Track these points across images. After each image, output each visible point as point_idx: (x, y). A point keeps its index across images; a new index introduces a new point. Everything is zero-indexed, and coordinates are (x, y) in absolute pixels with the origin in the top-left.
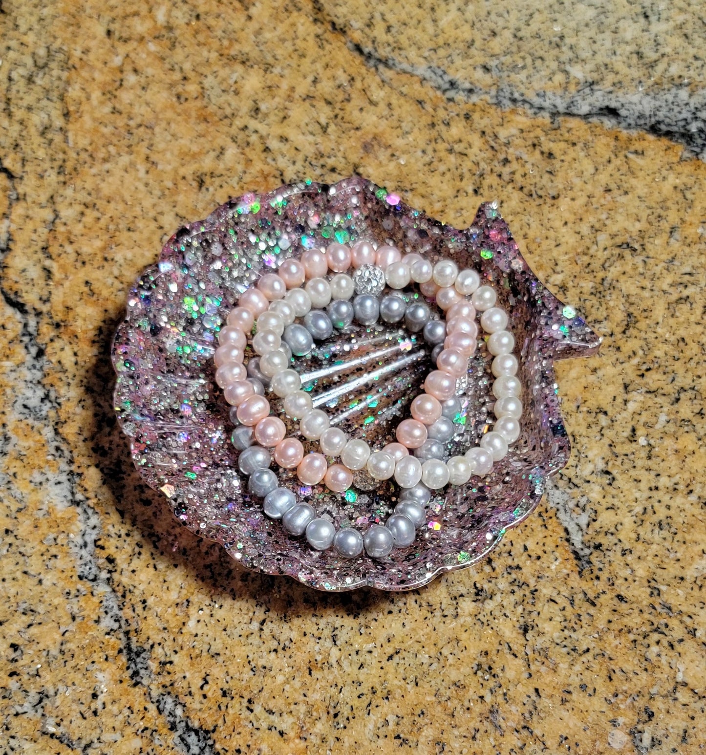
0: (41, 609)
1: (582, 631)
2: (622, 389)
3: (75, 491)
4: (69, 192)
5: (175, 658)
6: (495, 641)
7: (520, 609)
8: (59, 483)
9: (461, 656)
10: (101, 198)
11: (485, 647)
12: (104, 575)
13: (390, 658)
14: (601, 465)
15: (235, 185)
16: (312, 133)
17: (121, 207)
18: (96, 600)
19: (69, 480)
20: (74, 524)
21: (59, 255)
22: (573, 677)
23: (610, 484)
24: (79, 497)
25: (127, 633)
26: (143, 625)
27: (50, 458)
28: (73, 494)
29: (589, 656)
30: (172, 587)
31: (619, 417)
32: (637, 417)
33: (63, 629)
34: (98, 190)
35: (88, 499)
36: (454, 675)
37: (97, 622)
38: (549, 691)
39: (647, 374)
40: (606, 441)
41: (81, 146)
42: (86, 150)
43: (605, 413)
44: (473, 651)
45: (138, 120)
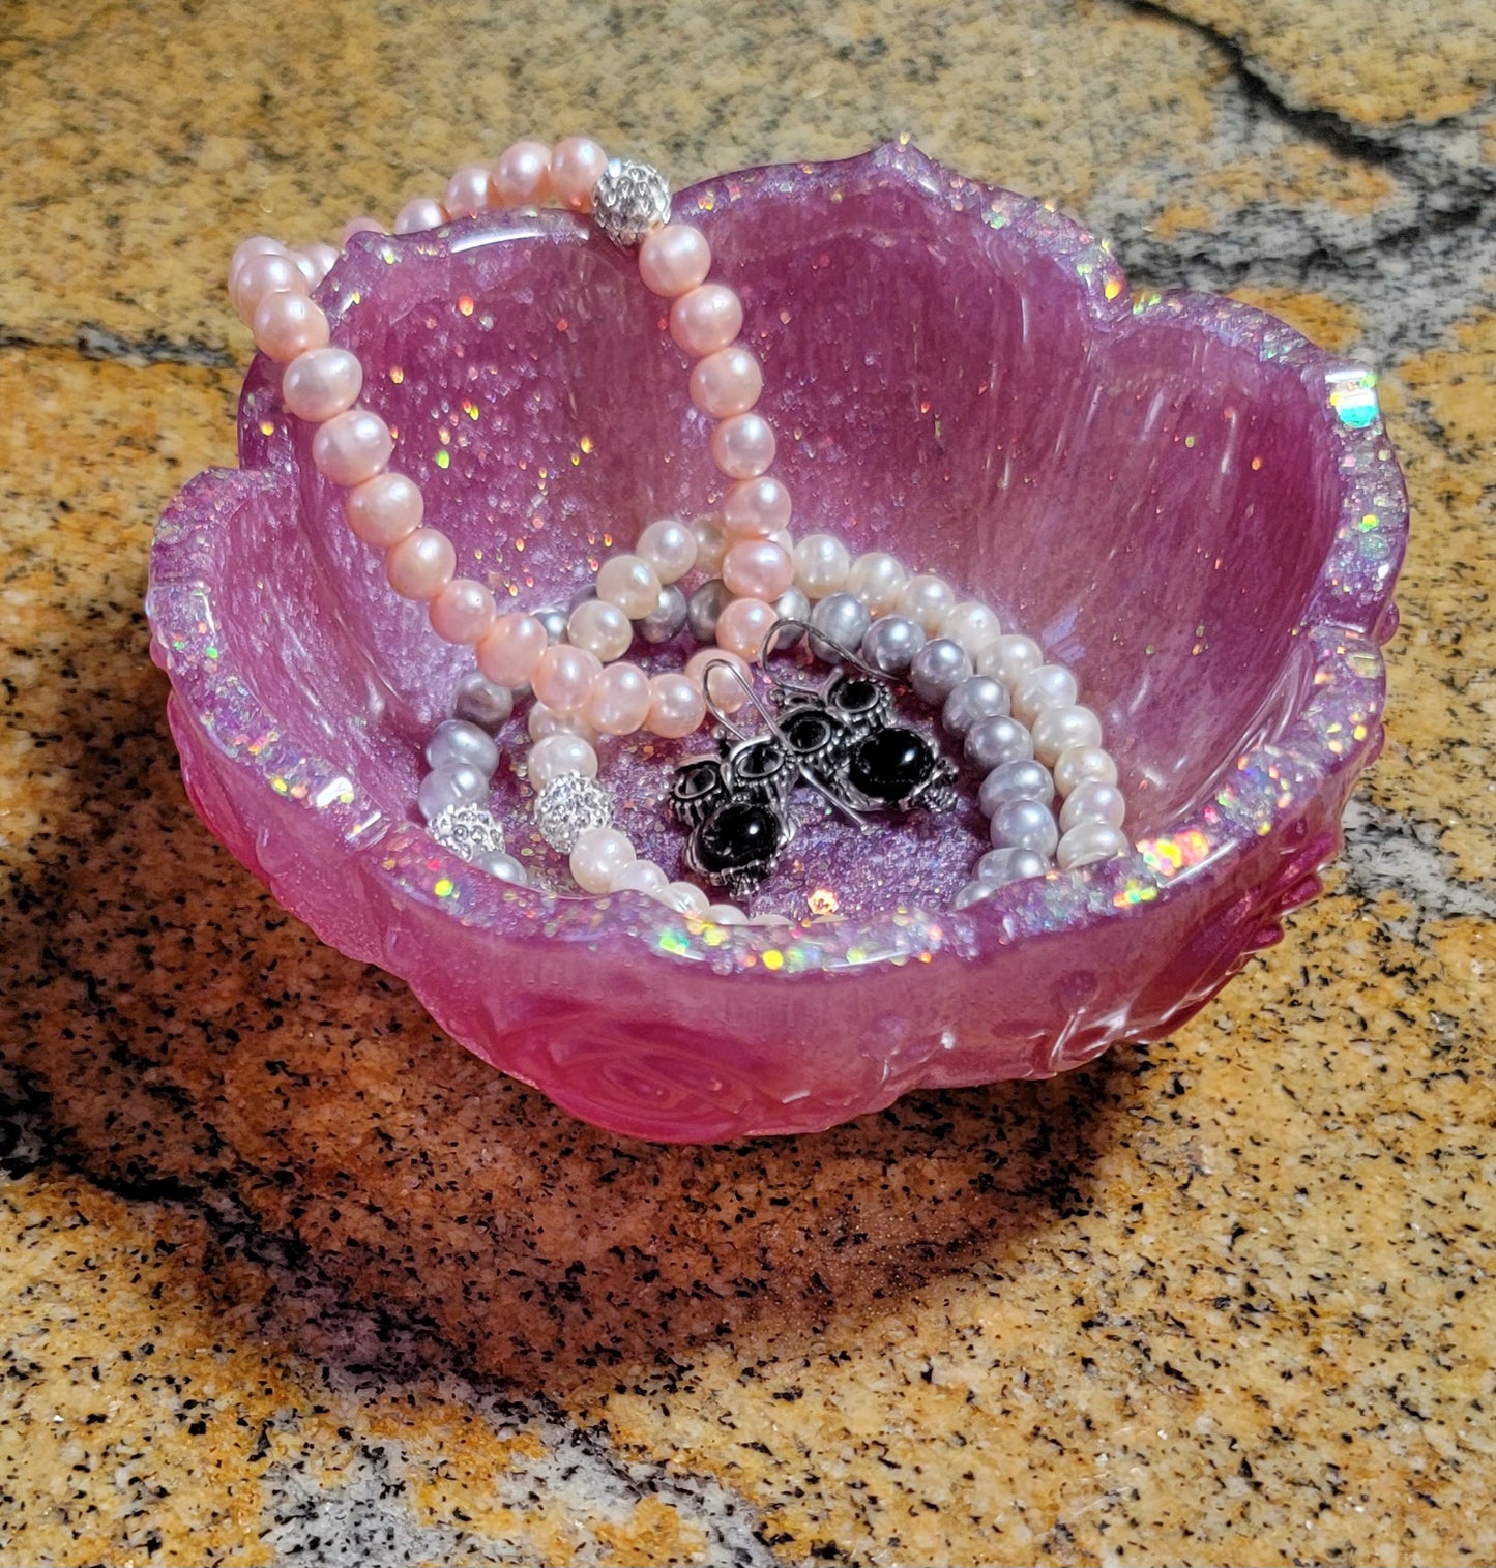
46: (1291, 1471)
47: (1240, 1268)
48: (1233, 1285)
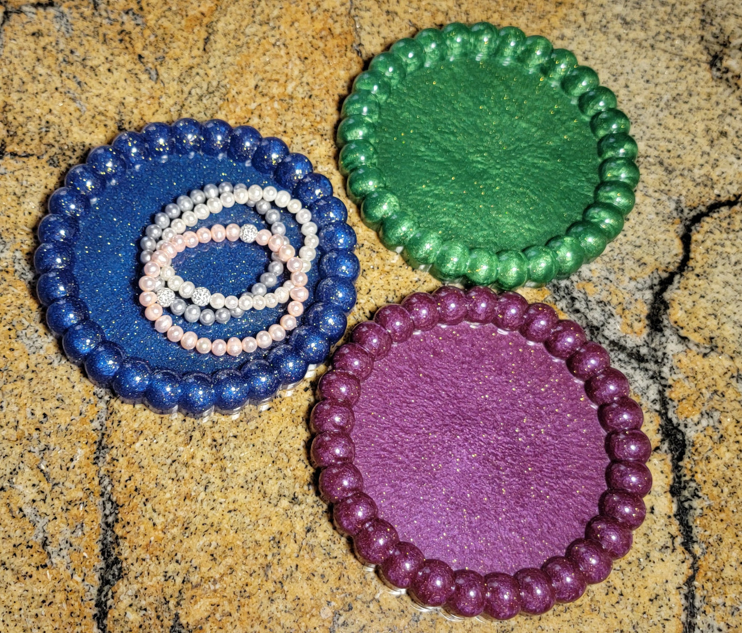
46: (178, 470)
47: (225, 440)
48: (220, 441)
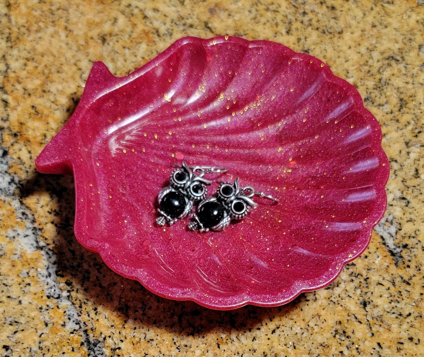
0: (22, 320)
1: (404, 302)
2: (404, 145)
3: (38, 240)
4: (15, 52)
5: (122, 345)
6: (345, 314)
7: (358, 291)
8: (27, 236)
9: (323, 326)
10: (37, 54)
11: (339, 318)
12: (65, 294)
13: (274, 332)
14: (399, 194)
15: (127, 40)
16: (174, 6)
17: (51, 59)
18: (61, 311)
19: (33, 233)
20: (40, 262)
21: (12, 91)
22: (403, 333)
23: (407, 206)
24: (42, 244)
25: (86, 331)
26: (96, 325)
27: (19, 220)
28: (37, 242)
29: (411, 318)
30: (115, 297)
31: (405, 163)
32: (417, 162)
33: (39, 332)
34: (34, 49)
35: (48, 244)
36: (320, 339)
37: (64, 325)
38: (387, 344)
39: (420, 135)
40: (399, 179)
41: (20, 24)
42: (24, 26)
43: (396, 161)
44: (331, 322)
45: (57, 6)
